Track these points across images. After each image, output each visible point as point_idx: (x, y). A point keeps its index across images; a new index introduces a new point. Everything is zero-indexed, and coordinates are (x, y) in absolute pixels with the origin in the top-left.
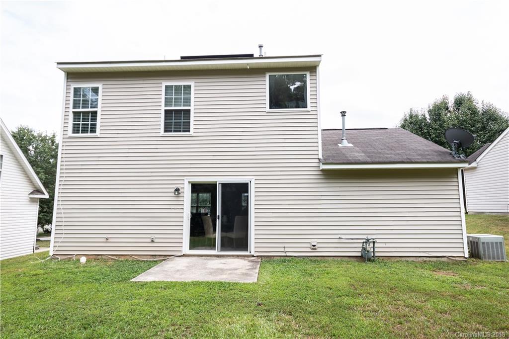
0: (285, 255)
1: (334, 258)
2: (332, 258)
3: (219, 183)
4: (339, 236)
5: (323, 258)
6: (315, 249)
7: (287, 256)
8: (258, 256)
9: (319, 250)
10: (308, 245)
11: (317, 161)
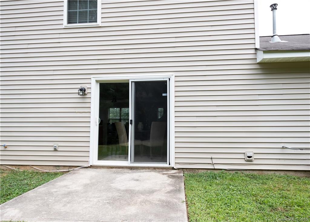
0: (213, 168)
1: (276, 172)
2: (273, 172)
3: (132, 82)
4: (283, 145)
5: (261, 172)
6: (251, 161)
7: (214, 169)
8: (178, 169)
9: (255, 162)
10: (242, 156)
11: (253, 51)
